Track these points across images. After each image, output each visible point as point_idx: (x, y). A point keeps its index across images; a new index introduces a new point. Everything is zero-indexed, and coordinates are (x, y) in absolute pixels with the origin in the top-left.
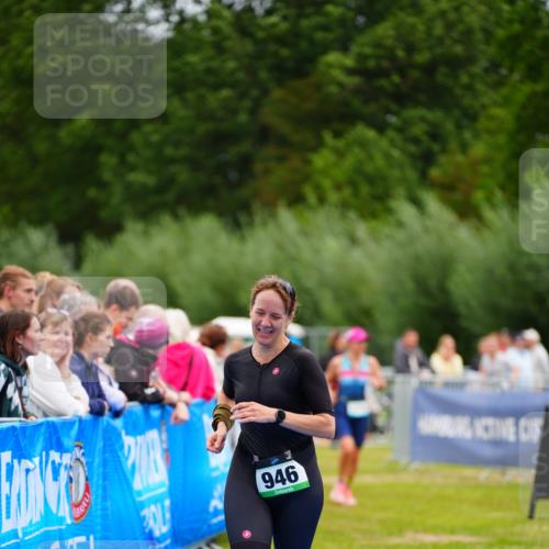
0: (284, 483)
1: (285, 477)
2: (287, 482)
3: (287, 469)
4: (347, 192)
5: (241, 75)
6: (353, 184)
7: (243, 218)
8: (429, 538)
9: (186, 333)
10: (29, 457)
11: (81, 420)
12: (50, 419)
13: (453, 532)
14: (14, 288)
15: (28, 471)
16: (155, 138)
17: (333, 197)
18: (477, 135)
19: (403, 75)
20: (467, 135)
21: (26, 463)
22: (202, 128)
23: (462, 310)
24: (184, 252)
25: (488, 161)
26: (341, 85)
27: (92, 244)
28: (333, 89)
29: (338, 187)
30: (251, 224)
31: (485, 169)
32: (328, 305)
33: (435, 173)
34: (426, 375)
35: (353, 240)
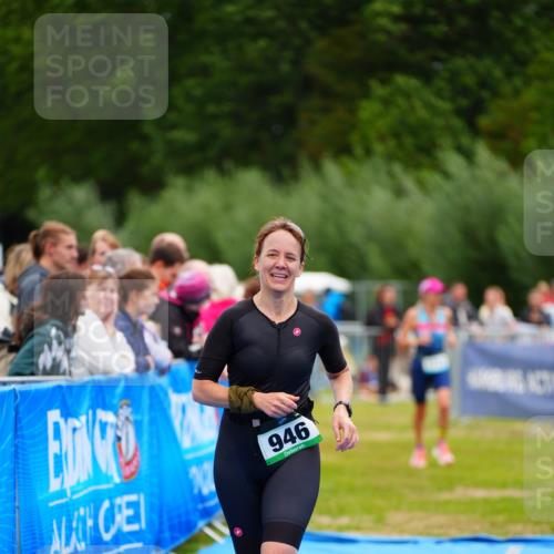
0: (294, 442)
1: (295, 434)
2: (298, 440)
3: (297, 427)
4: (392, 143)
5: (281, 24)
6: (396, 135)
7: (286, 172)
8: (480, 494)
9: (232, 289)
10: (76, 416)
11: (126, 378)
12: (97, 377)
13: (504, 486)
14: (55, 245)
15: (74, 430)
16: (198, 92)
17: (378, 148)
18: (528, 81)
19: (451, 21)
20: (518, 81)
21: (73, 422)
22: (245, 80)
23: (512, 261)
24: (228, 208)
25: (538, 107)
26: (388, 33)
27: (135, 200)
28: (381, 37)
29: (382, 138)
30: (296, 177)
31: (535, 116)
32: (375, 260)
33: (484, 122)
34: (475, 328)
35: (399, 192)
